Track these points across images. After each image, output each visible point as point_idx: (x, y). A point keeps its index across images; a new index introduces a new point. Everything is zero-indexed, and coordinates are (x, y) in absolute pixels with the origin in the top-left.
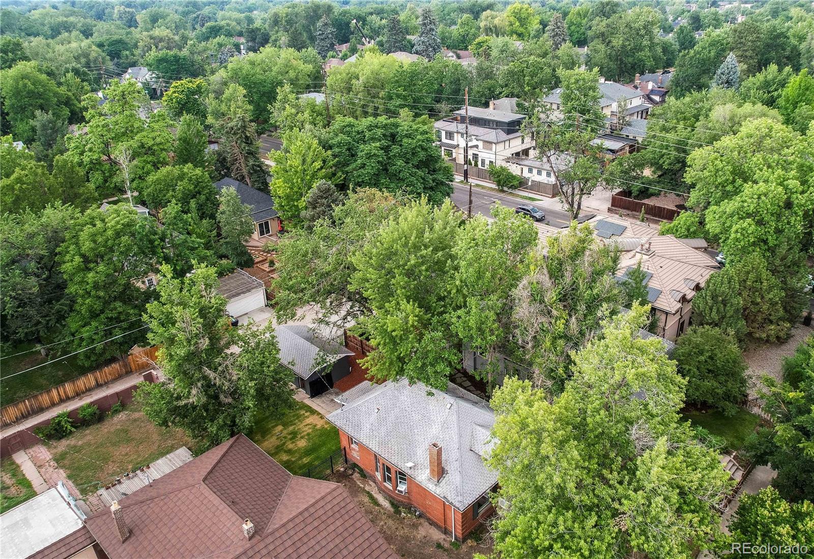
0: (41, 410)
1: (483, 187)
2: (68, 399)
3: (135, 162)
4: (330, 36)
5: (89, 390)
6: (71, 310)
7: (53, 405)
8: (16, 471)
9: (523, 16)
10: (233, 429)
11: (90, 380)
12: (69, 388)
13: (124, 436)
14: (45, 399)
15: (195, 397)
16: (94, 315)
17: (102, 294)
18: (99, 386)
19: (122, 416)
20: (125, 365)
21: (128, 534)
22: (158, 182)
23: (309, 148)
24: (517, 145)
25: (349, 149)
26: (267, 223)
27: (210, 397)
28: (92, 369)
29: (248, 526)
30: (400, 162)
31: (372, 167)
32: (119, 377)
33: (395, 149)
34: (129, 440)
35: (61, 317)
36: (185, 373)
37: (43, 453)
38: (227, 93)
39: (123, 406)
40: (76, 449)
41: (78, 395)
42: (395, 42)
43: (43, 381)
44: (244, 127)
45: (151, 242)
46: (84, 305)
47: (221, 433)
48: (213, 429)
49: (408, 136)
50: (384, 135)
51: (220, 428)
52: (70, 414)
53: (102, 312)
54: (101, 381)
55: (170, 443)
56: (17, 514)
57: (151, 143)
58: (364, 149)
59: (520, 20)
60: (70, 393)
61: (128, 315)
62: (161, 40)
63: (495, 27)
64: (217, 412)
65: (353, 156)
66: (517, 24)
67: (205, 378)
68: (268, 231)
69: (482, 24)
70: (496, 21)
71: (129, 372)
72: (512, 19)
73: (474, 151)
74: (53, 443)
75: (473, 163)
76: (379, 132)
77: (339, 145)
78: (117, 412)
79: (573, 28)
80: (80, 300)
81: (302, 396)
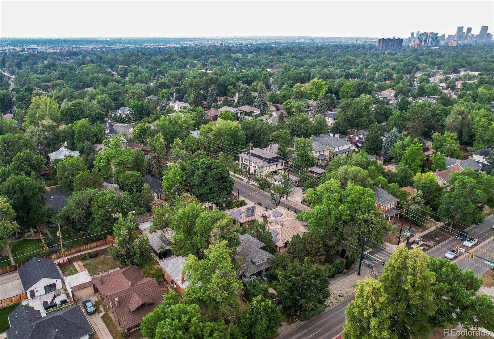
0: (80, 251)
1: (255, 186)
2: (88, 249)
3: (117, 168)
4: (215, 94)
5: (94, 247)
6: (93, 222)
7: (84, 250)
8: (74, 267)
9: (318, 86)
10: (133, 263)
11: (94, 244)
12: (88, 245)
13: (103, 262)
14: (82, 248)
15: (123, 252)
16: (99, 224)
17: (102, 218)
18: (97, 247)
19: (102, 256)
20: (105, 241)
21: (102, 283)
22: (124, 177)
23: (177, 171)
24: (273, 168)
25: (192, 172)
26: (161, 195)
27: (127, 253)
28: (96, 241)
29: (130, 283)
30: (210, 179)
31: (199, 180)
32: (103, 245)
33: (209, 173)
34: (103, 264)
35: (89, 224)
36: (122, 245)
37: (81, 263)
38: (156, 136)
39: (103, 254)
40: (89, 264)
41: (91, 248)
42: (246, 100)
43: (81, 243)
44: (158, 156)
45: (118, 203)
46: (97, 221)
47: (129, 264)
48: (127, 262)
49: (216, 168)
50: (206, 167)
51: (129, 262)
52: (89, 253)
53: (101, 224)
54: (98, 245)
55: (115, 266)
56: (76, 275)
57: (124, 160)
58: (197, 172)
59: (316, 88)
60: (89, 248)
61: (109, 225)
62: (136, 94)
63: (301, 92)
64: (129, 257)
65: (193, 174)
66: (315, 90)
67: (127, 247)
68: (161, 198)
69: (294, 90)
70: (302, 89)
71: (106, 244)
72: (312, 87)
73: (255, 168)
74: (84, 261)
75: (254, 174)
76: (204, 166)
77: (189, 170)
78: (101, 255)
79: (344, 94)
80: (96, 219)
81: (157, 258)
